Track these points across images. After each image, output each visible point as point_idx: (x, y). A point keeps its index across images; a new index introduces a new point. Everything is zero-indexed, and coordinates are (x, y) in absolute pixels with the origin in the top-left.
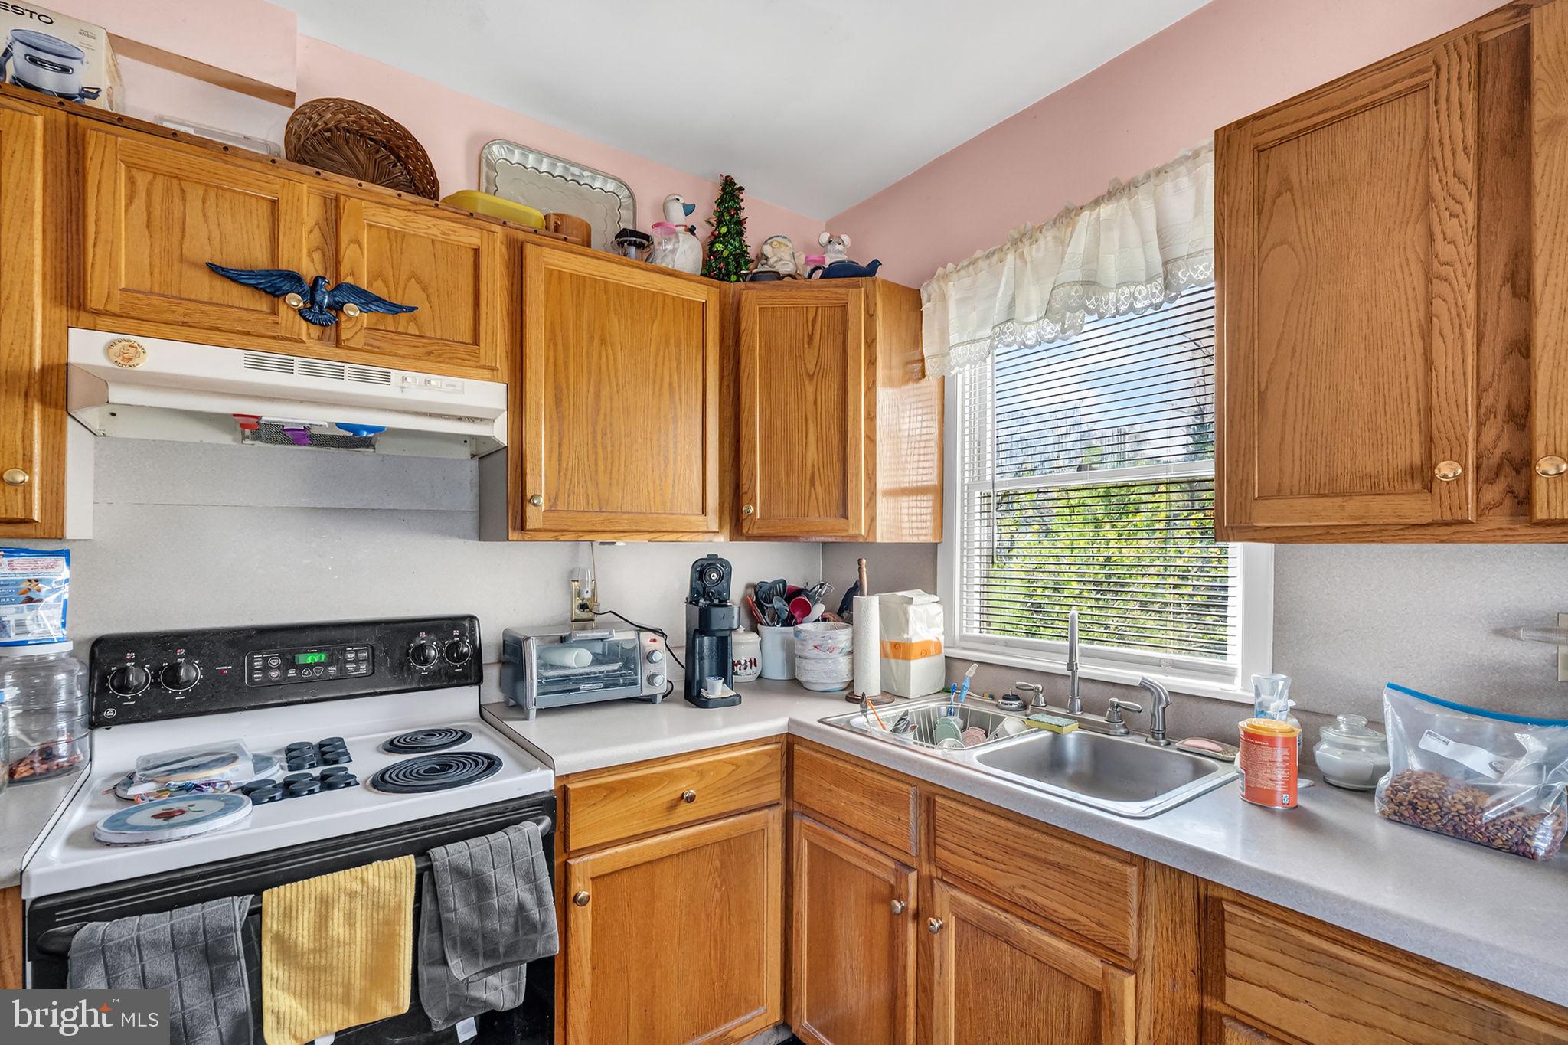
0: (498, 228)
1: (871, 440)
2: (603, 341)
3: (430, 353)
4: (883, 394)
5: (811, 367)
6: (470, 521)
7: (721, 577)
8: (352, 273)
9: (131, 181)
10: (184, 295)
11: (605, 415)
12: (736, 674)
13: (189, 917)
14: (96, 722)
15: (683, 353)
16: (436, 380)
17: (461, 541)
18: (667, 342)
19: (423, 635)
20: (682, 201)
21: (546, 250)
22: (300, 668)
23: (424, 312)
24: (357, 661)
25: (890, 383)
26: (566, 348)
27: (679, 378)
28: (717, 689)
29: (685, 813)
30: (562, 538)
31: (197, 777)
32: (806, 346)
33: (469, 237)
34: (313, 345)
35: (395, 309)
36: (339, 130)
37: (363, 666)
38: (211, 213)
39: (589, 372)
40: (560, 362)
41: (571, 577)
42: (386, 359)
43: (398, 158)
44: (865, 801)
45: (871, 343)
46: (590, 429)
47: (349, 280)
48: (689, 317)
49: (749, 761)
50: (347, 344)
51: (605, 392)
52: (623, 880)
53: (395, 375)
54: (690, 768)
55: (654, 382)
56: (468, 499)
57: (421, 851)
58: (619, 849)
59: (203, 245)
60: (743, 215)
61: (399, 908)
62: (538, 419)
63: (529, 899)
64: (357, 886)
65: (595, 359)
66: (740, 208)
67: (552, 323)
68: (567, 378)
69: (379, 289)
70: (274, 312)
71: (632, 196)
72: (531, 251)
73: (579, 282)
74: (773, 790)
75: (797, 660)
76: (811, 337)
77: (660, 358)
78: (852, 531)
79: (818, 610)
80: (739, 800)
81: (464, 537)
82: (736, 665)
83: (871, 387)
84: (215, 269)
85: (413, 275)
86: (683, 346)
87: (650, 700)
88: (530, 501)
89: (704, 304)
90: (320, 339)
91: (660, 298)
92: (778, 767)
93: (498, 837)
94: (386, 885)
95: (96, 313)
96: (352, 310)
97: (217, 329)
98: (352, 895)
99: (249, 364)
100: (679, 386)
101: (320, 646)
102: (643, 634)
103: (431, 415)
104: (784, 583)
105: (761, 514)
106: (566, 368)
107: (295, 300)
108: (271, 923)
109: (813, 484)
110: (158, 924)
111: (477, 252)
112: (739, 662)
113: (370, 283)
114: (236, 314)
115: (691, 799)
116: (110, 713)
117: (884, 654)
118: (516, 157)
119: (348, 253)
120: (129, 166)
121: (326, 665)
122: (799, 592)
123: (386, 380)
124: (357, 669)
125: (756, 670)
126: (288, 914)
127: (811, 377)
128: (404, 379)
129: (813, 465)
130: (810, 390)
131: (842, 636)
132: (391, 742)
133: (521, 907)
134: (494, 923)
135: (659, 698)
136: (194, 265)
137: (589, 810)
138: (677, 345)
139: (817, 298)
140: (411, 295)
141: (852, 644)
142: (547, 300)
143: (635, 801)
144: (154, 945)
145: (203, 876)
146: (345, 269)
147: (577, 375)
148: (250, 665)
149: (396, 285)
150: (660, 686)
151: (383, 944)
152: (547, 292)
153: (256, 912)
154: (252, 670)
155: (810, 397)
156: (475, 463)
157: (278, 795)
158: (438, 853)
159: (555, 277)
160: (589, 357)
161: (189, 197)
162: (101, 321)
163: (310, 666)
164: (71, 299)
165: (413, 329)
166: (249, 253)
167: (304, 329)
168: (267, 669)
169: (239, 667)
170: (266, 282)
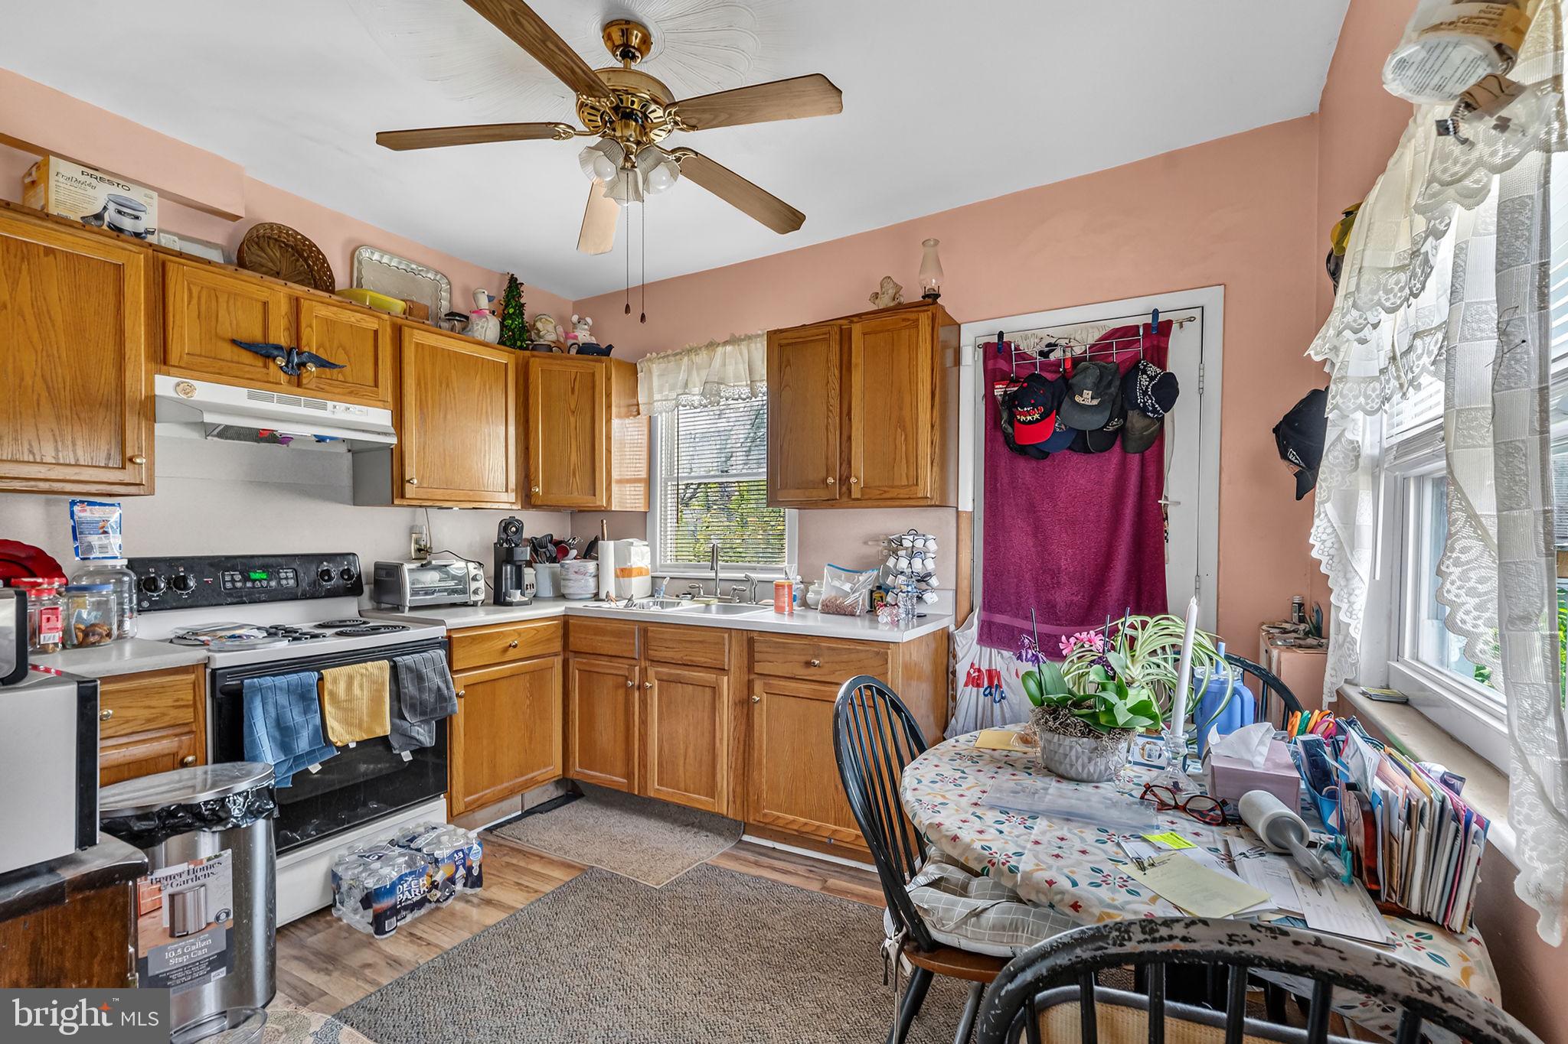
0: (386, 317)
1: (609, 451)
2: (448, 386)
3: (351, 392)
4: (616, 423)
5: (573, 407)
6: (347, 493)
7: (517, 530)
8: (307, 344)
9: (190, 290)
10: (219, 357)
11: (449, 431)
12: (528, 589)
14: (141, 611)
15: (494, 394)
16: (353, 407)
18: (485, 386)
19: (325, 563)
20: (486, 293)
21: (416, 332)
22: (254, 581)
24: (287, 579)
25: (619, 416)
26: (426, 390)
28: (516, 596)
29: (513, 654)
32: (570, 393)
33: (372, 324)
34: (285, 386)
35: (332, 366)
37: (290, 582)
38: (232, 308)
39: (440, 404)
40: (423, 398)
41: (413, 531)
42: (326, 395)
44: (612, 639)
45: (609, 395)
48: (497, 372)
49: (545, 628)
50: (307, 386)
51: (449, 417)
53: (330, 404)
54: (514, 630)
55: (477, 410)
56: (347, 480)
58: (478, 671)
59: (227, 329)
61: (383, 684)
62: (411, 434)
63: (443, 686)
64: (364, 671)
65: (443, 396)
67: (419, 374)
68: (426, 408)
70: (266, 366)
71: (449, 282)
72: (406, 331)
73: (436, 351)
74: (557, 646)
75: (562, 583)
76: (573, 390)
77: (481, 398)
78: (598, 503)
79: (574, 553)
80: (539, 650)
81: (346, 503)
82: (527, 584)
83: (609, 420)
84: (234, 342)
85: (341, 346)
86: (494, 390)
87: (477, 605)
88: (409, 481)
89: (506, 364)
90: (290, 383)
91: (480, 361)
92: (560, 632)
94: (376, 672)
95: (172, 366)
96: (312, 368)
98: (362, 675)
99: (251, 397)
102: (470, 565)
104: (552, 536)
105: (542, 494)
106: (426, 402)
107: (281, 361)
108: (328, 685)
109: (574, 475)
111: (376, 332)
112: (528, 582)
113: (317, 350)
114: (247, 368)
115: (515, 646)
116: (146, 604)
117: (617, 576)
118: (376, 257)
119: (305, 333)
120: (189, 282)
121: (269, 580)
122: (561, 542)
123: (325, 407)
124: (288, 584)
125: (534, 589)
126: (334, 681)
127: (573, 412)
128: (335, 407)
129: (575, 465)
130: (572, 419)
131: (591, 566)
133: (438, 689)
134: (426, 696)
135: (480, 603)
136: (223, 339)
137: (463, 648)
138: (492, 388)
139: (576, 366)
140: (339, 358)
141: (598, 569)
142: (415, 361)
143: (487, 645)
146: (303, 342)
147: (433, 405)
148: (224, 579)
149: (331, 351)
150: (481, 595)
151: (376, 700)
152: (415, 357)
153: (320, 678)
155: (573, 425)
156: (350, 455)
158: (398, 659)
159: (419, 346)
160: (440, 396)
161: (220, 300)
162: (175, 371)
163: (259, 581)
164: (161, 358)
165: (341, 377)
166: (255, 333)
167: (283, 378)
168: (233, 581)
169: (216, 579)
170: (264, 351)
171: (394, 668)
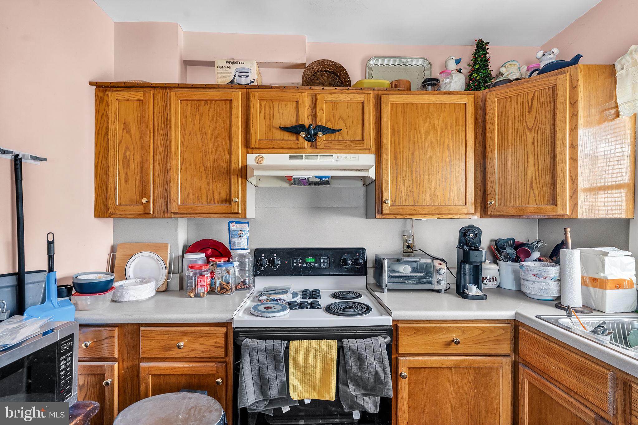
0: (371, 92)
1: (574, 160)
2: (415, 130)
3: (346, 146)
4: (582, 132)
5: (530, 125)
6: (362, 211)
7: (476, 236)
8: (320, 121)
9: (261, 105)
10: (274, 139)
11: (417, 163)
12: (485, 284)
13: (270, 344)
14: (255, 275)
15: (454, 129)
16: (349, 156)
17: (359, 219)
18: (446, 125)
19: (346, 254)
20: (454, 58)
21: (390, 96)
22: (307, 263)
23: (344, 131)
24: (324, 262)
25: (589, 124)
26: (399, 135)
27: (453, 141)
28: (473, 290)
29: (453, 348)
30: (398, 217)
31: (277, 297)
32: (527, 113)
33: (360, 98)
34: (309, 149)
35: (333, 131)
36: (318, 72)
37: (326, 264)
38: (280, 110)
39: (409, 145)
40: (397, 142)
41: (403, 234)
42: (332, 151)
43: (337, 76)
45: (574, 104)
46: (410, 170)
47: (319, 124)
48: (458, 112)
49: (491, 330)
50: (319, 147)
51: (417, 153)
52: (424, 372)
53: (335, 156)
54: (457, 327)
55: (440, 145)
56: (361, 202)
57: (340, 339)
58: (421, 358)
59: (279, 122)
60: (488, 56)
61: (331, 359)
62: (387, 168)
63: (380, 371)
64: (318, 347)
65: (412, 138)
66: (487, 53)
67: (393, 126)
68: (400, 148)
69: (329, 126)
70: (297, 140)
71: (430, 64)
72: (384, 98)
73: (405, 106)
74: (506, 348)
75: (522, 281)
76: (530, 109)
77: (443, 135)
78: (560, 212)
79: (536, 255)
80: (485, 349)
81: (361, 217)
82: (485, 279)
83: (574, 129)
84: (283, 129)
85: (341, 118)
86: (454, 126)
87: (439, 291)
88: (384, 202)
89: (466, 105)
90: (311, 146)
91: (443, 106)
92: (509, 335)
93: (368, 341)
94: (327, 349)
95: (253, 148)
96: (320, 134)
97: (282, 148)
98: (316, 350)
99: (291, 159)
100: (453, 145)
101: (313, 256)
102: (435, 261)
103: (345, 170)
104: (513, 239)
105: (499, 205)
106: (399, 144)
107: (303, 134)
108: (292, 353)
109: (531, 187)
110: (262, 344)
111: (363, 103)
112: (486, 278)
113: (326, 123)
114: (287, 142)
115: (458, 343)
116: (258, 272)
118: (380, 62)
119: (319, 113)
120: (260, 100)
121: (315, 263)
122: (523, 245)
123: (332, 159)
124: (324, 265)
125: (497, 283)
126: (296, 351)
127: (530, 130)
128: (338, 157)
129: (532, 177)
130: (530, 137)
131: (553, 271)
132: (334, 294)
133: (377, 373)
134: (366, 376)
135: (443, 291)
136: (276, 128)
137: (408, 337)
138: (452, 126)
139: (535, 86)
140: (340, 125)
141: (560, 276)
142: (391, 117)
143: (430, 338)
144: (261, 351)
145: (275, 331)
146: (318, 120)
147: (404, 147)
149: (335, 122)
150: (443, 285)
151: (326, 371)
152: (391, 114)
153: (288, 348)
154: (293, 262)
155: (530, 141)
156: (364, 188)
157: (297, 307)
158: (345, 341)
159: (394, 106)
160: (409, 138)
161: (275, 106)
162: (255, 151)
164: (248, 145)
165: (340, 138)
166: (290, 121)
167: (306, 144)
168: (297, 262)
169: (290, 261)
170: (295, 130)
171: (341, 349)
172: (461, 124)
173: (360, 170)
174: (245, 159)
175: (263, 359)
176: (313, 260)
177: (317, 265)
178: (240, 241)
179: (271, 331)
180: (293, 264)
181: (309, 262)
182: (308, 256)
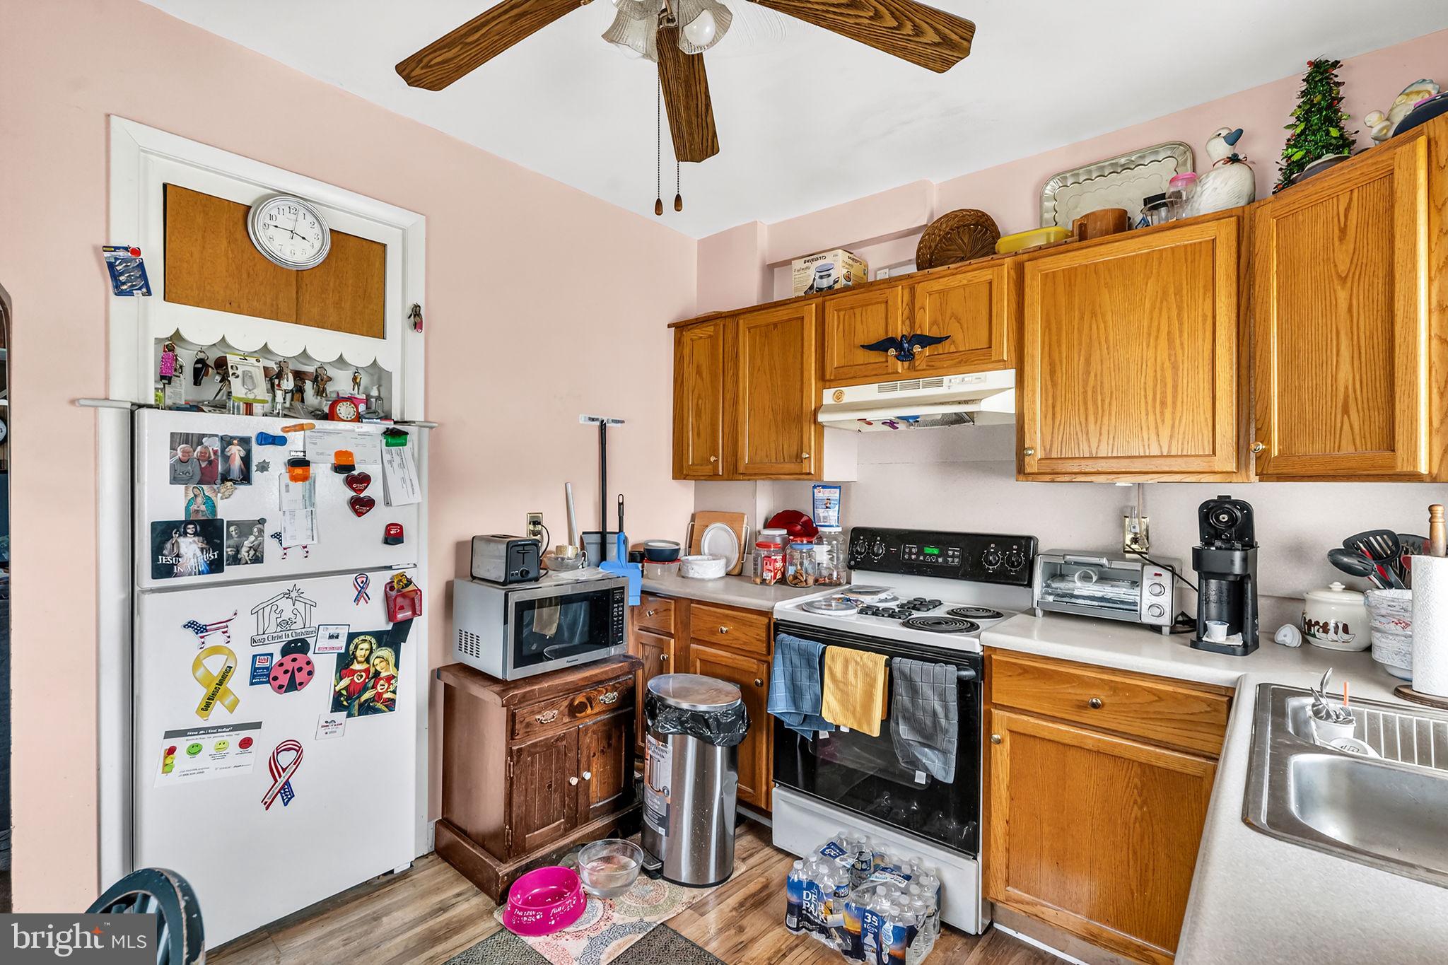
0: (1007, 260)
2: (1094, 314)
3: (960, 362)
7: (1234, 520)
8: (920, 327)
9: (839, 317)
10: (855, 363)
11: (1096, 375)
14: (851, 568)
15: (1185, 298)
16: (968, 377)
18: (1165, 293)
19: (993, 545)
20: (1224, 133)
21: (1041, 261)
22: (925, 555)
23: (958, 335)
24: (953, 556)
26: (1059, 330)
27: (1181, 324)
28: (1217, 633)
29: (1094, 717)
30: (1058, 479)
32: (1337, 243)
33: (986, 276)
34: (906, 373)
35: (938, 340)
37: (956, 560)
38: (864, 319)
39: (1080, 344)
40: (1055, 342)
41: (1123, 513)
42: (941, 371)
45: (1442, 206)
46: (1081, 390)
47: (919, 332)
48: (1193, 261)
50: (919, 368)
51: (1096, 357)
52: (1038, 745)
53: (946, 379)
55: (1149, 335)
58: (1031, 719)
59: (861, 338)
62: (1034, 391)
63: (940, 712)
64: (859, 660)
65: (1086, 331)
67: (1048, 315)
68: (1060, 353)
69: (935, 333)
70: (886, 360)
71: (1189, 149)
72: (1030, 266)
73: (1071, 274)
76: (1343, 232)
78: (1402, 466)
80: (1162, 732)
84: (867, 347)
85: (954, 315)
86: (1185, 292)
89: (1212, 242)
90: (909, 368)
91: (1156, 256)
94: (870, 665)
95: (830, 381)
96: (917, 349)
97: (866, 376)
98: (858, 663)
99: (881, 390)
100: (1181, 331)
102: (1147, 568)
105: (1279, 450)
106: (1059, 346)
107: (892, 352)
108: (829, 660)
109: (1346, 411)
111: (990, 283)
113: (929, 329)
114: (874, 366)
115: (1096, 707)
116: (853, 563)
119: (919, 315)
120: (838, 311)
121: (938, 556)
123: (940, 384)
124: (953, 562)
126: (835, 659)
127: (1343, 280)
128: (950, 380)
129: (1346, 388)
130: (1342, 295)
134: (920, 713)
135: (1165, 630)
136: (858, 347)
137: (1008, 679)
138: (1178, 293)
139: (1350, 180)
140: (951, 328)
142: (1043, 298)
143: (1047, 687)
146: (917, 325)
147: (1068, 348)
148: (904, 550)
149: (944, 323)
151: (868, 695)
152: (1043, 291)
153: (825, 652)
154: (905, 553)
155: (1343, 306)
158: (898, 660)
159: (1049, 278)
160: (1080, 332)
161: (857, 315)
162: (832, 384)
163: (931, 555)
164: (824, 380)
165: (953, 349)
166: (877, 334)
167: (900, 366)
168: (910, 553)
169: (899, 550)
170: (882, 346)
171: (890, 669)
172: (1201, 285)
173: (966, 402)
174: (819, 397)
175: (796, 660)
176: (936, 551)
177: (940, 560)
178: (826, 514)
179: (813, 630)
180: (903, 556)
181: (928, 554)
182: (928, 544)
